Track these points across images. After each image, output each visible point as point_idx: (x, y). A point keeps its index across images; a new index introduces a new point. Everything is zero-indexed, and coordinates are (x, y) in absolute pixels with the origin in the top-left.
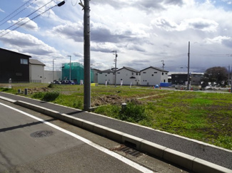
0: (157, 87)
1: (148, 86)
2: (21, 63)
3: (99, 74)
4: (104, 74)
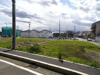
1: (44, 38)
3: (21, 32)
4: (24, 33)
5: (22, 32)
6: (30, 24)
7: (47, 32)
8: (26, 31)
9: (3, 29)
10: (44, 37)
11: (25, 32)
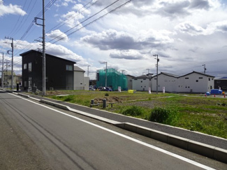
0: (208, 95)
1: (191, 93)
2: (67, 69)
3: (133, 80)
4: (139, 80)
5: (136, 78)
6: (158, 60)
7: (201, 76)
8: (143, 78)
10: (193, 91)
11: (142, 80)
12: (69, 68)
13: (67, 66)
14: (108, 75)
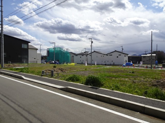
0: (124, 66)
2: (23, 47)
3: (74, 56)
4: (79, 56)
5: (76, 55)
6: (92, 42)
7: (120, 54)
8: (82, 54)
9: (48, 52)
10: (115, 64)
11: (81, 56)
12: (24, 46)
13: (23, 45)
14: (56, 52)
